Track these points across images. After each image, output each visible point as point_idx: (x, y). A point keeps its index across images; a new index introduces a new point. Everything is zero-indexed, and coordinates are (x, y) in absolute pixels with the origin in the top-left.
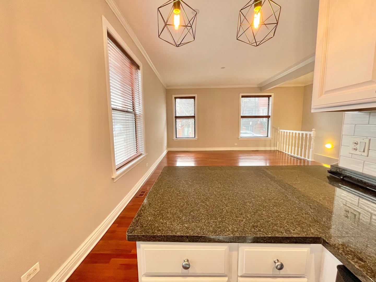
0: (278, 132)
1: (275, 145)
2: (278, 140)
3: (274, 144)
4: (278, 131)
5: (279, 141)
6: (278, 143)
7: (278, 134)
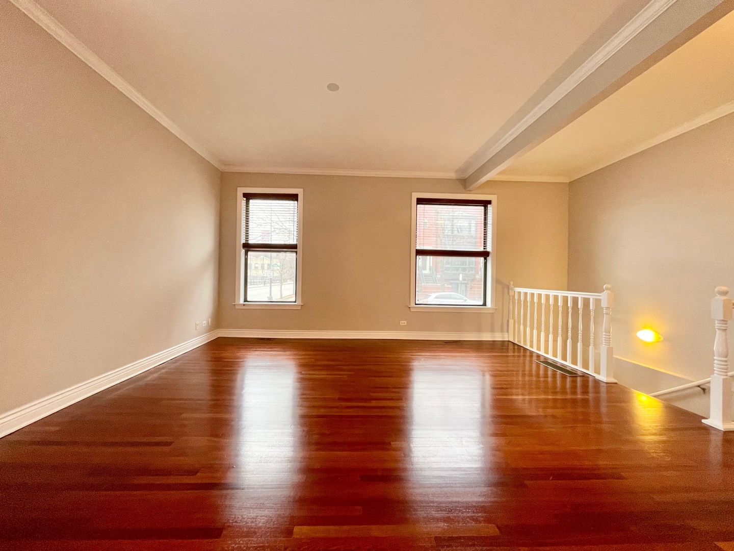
0: (510, 294)
1: (504, 328)
2: (511, 316)
3: (502, 324)
4: (510, 291)
5: (513, 318)
6: (511, 321)
7: (511, 298)
